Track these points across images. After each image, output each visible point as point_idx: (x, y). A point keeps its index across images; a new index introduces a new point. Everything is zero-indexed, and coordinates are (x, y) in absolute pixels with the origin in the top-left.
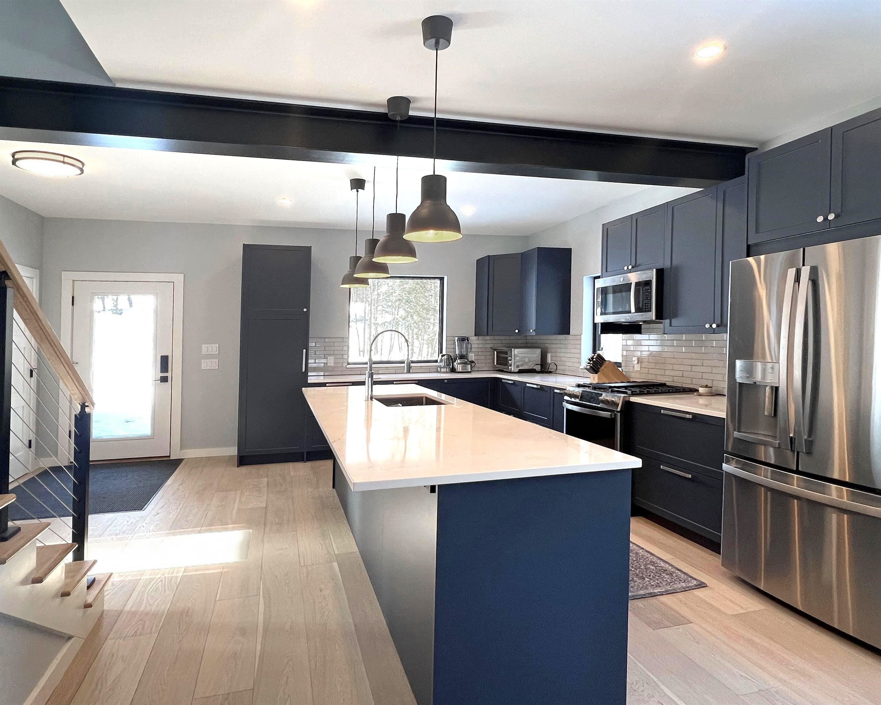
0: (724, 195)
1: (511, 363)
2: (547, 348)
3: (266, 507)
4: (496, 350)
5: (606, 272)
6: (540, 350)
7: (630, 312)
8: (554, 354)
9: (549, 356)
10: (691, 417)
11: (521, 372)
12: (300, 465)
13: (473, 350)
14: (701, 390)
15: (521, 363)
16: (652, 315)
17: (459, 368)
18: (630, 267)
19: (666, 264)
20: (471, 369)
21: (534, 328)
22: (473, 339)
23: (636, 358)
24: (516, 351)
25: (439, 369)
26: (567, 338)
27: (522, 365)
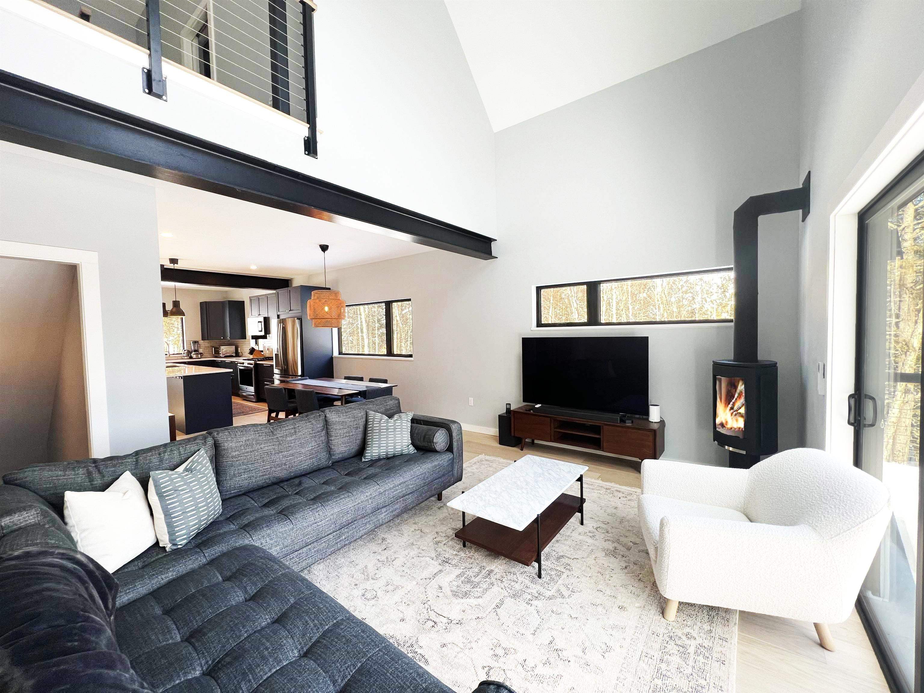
1: (221, 353)
2: (237, 345)
4: (213, 347)
5: (252, 316)
6: (234, 346)
8: (241, 348)
9: (239, 349)
13: (201, 347)
16: (263, 333)
17: (194, 356)
18: (258, 315)
20: (201, 357)
21: (229, 336)
22: (201, 342)
24: (222, 347)
25: (183, 357)
27: (226, 354)
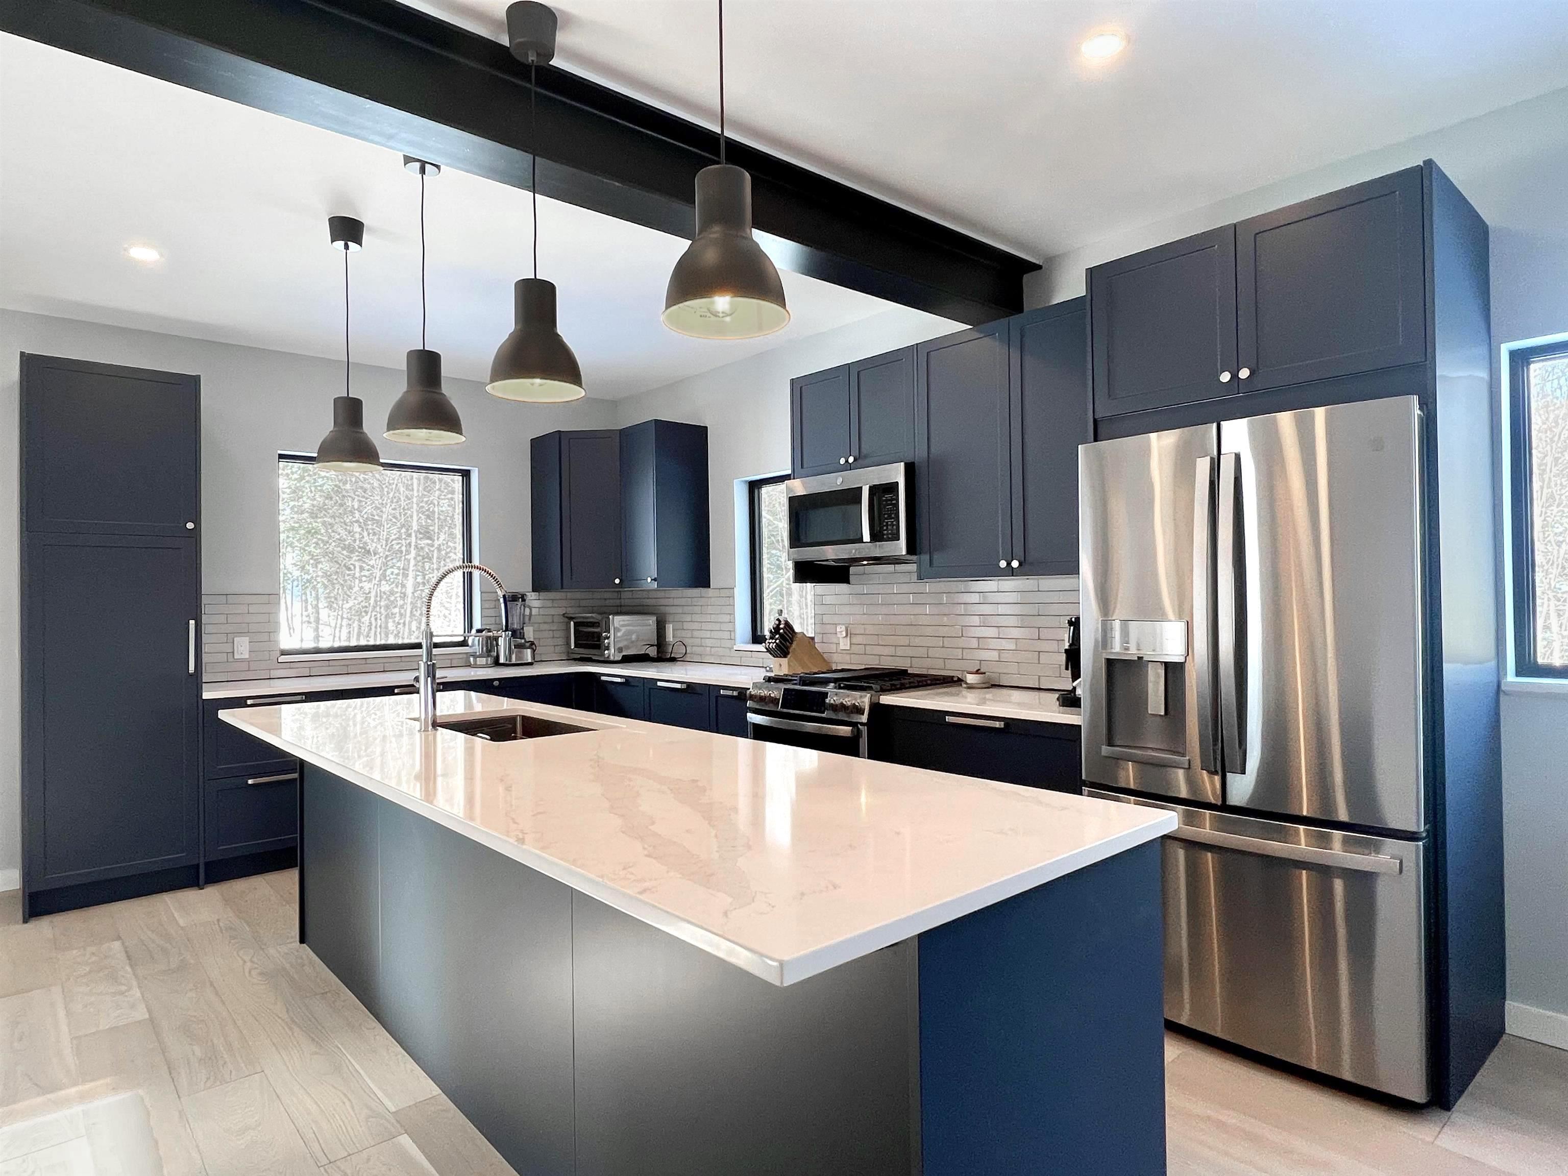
0: (1022, 336)
1: (609, 644)
2: (665, 614)
3: (151, 1020)
4: (571, 619)
5: (802, 467)
6: (655, 618)
7: (860, 540)
8: (679, 625)
9: (670, 629)
10: (1003, 726)
11: (627, 660)
12: (190, 895)
13: (533, 619)
14: (971, 679)
15: (625, 643)
16: (901, 546)
18: (851, 460)
19: (919, 454)
20: (533, 657)
21: (654, 576)
22: (531, 596)
23: (843, 628)
24: (617, 621)
25: (472, 659)
26: (703, 595)
27: (627, 647)
